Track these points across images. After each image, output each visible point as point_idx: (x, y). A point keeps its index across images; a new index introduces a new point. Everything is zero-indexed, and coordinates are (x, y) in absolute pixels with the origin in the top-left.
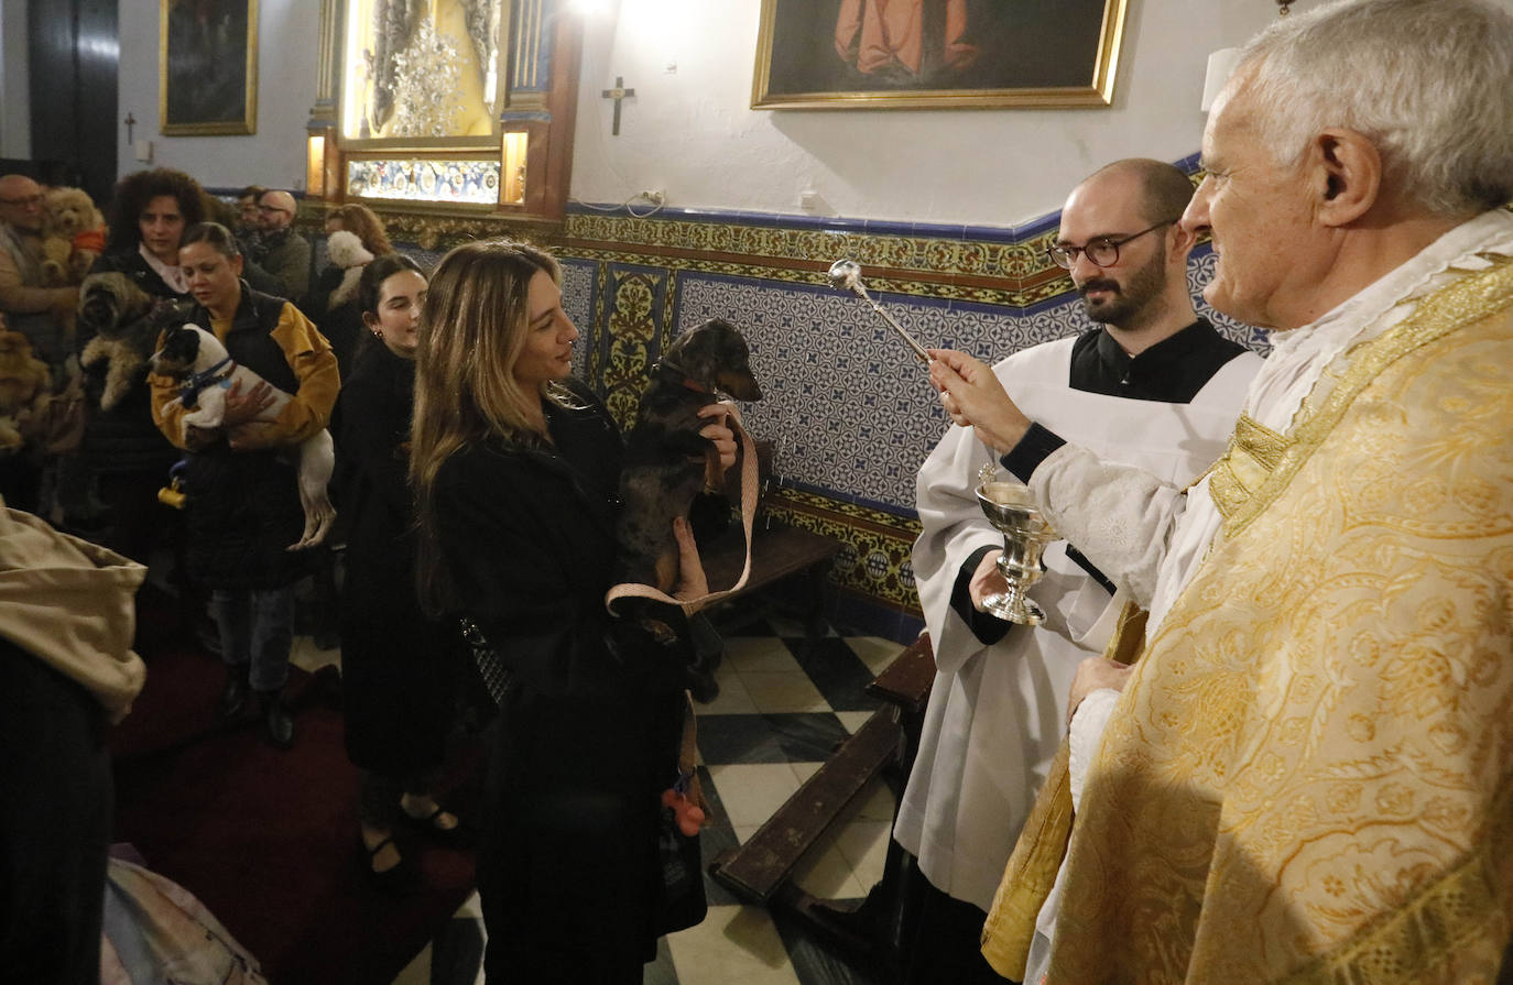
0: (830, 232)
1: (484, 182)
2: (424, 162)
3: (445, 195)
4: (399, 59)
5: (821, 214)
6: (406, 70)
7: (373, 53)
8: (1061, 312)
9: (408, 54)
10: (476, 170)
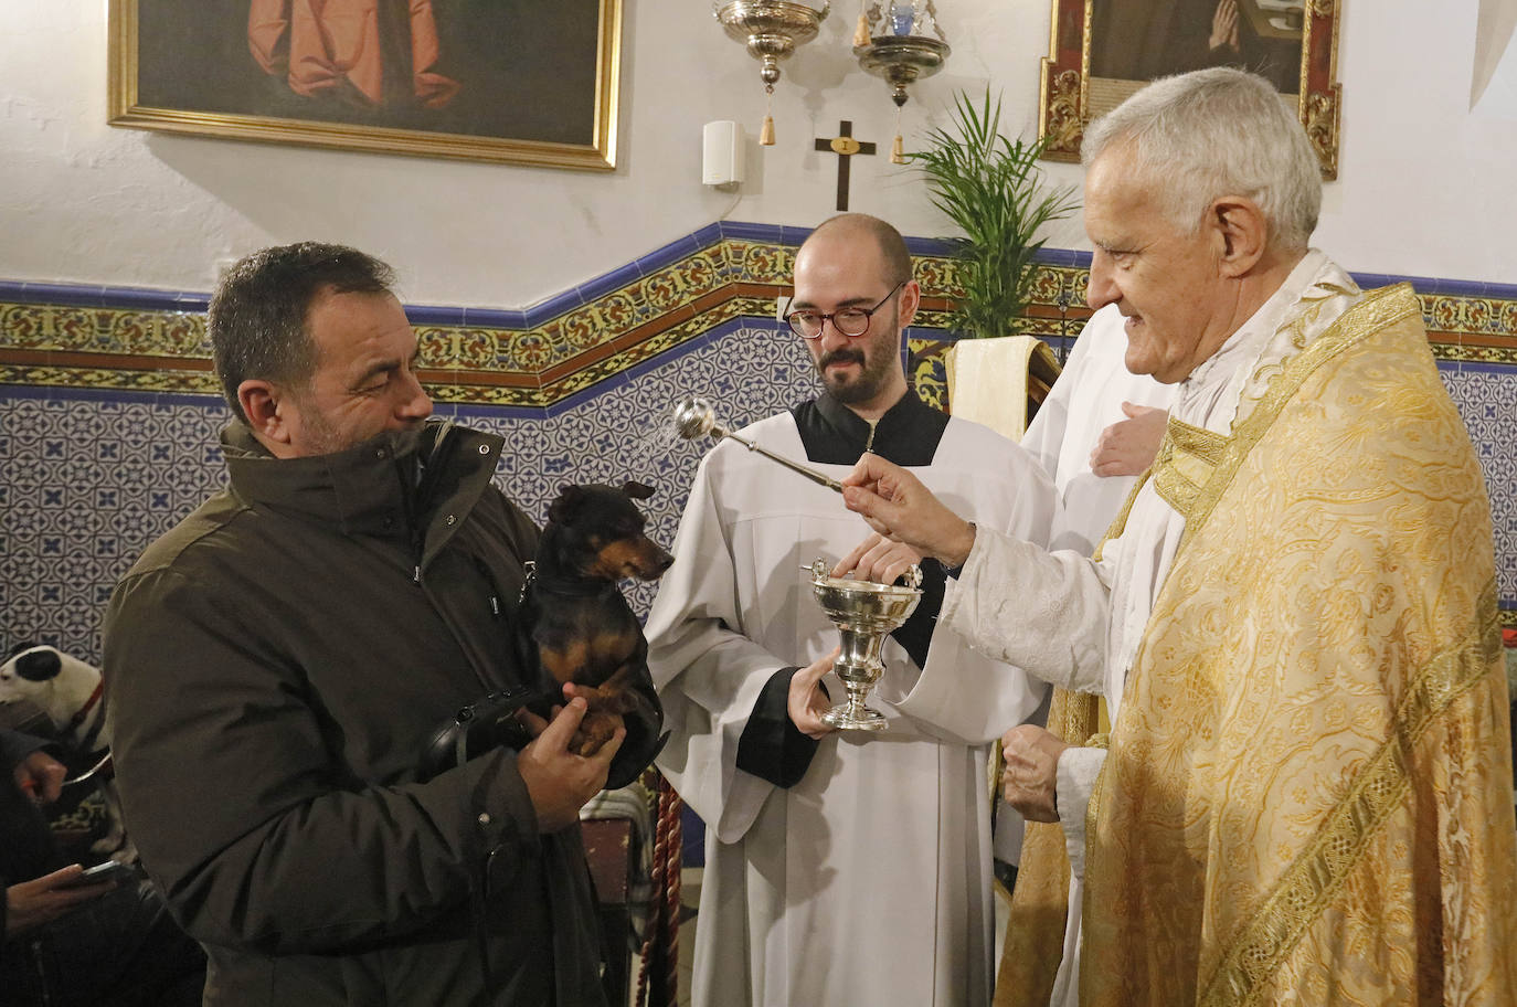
8: (588, 409)
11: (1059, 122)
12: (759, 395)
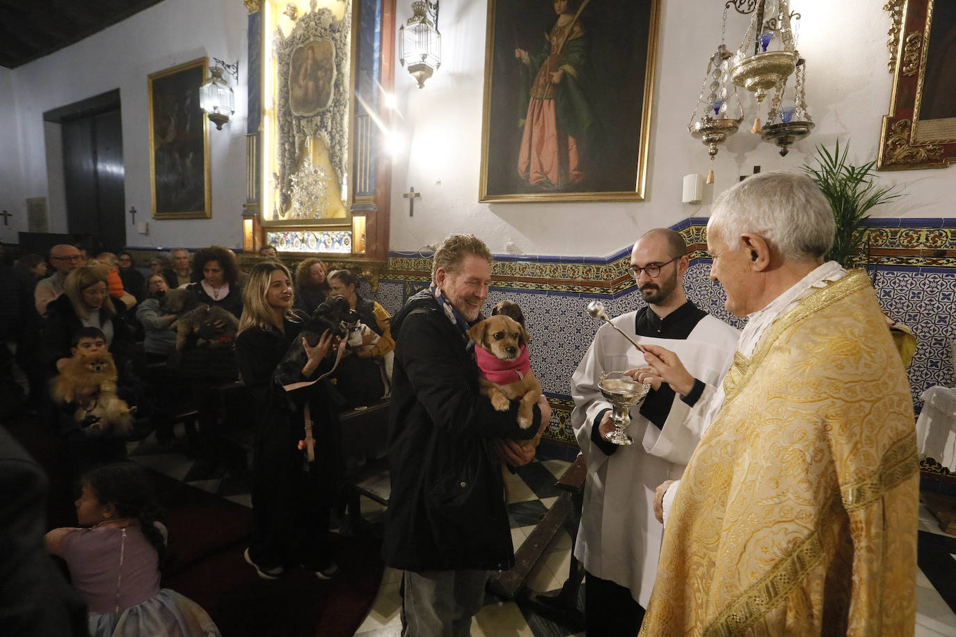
0: (520, 262)
1: (343, 242)
2: (310, 232)
3: (322, 249)
4: (293, 177)
5: (516, 254)
6: (298, 184)
7: (278, 174)
9: (298, 175)
10: (339, 236)
11: (894, 149)
12: (705, 292)
